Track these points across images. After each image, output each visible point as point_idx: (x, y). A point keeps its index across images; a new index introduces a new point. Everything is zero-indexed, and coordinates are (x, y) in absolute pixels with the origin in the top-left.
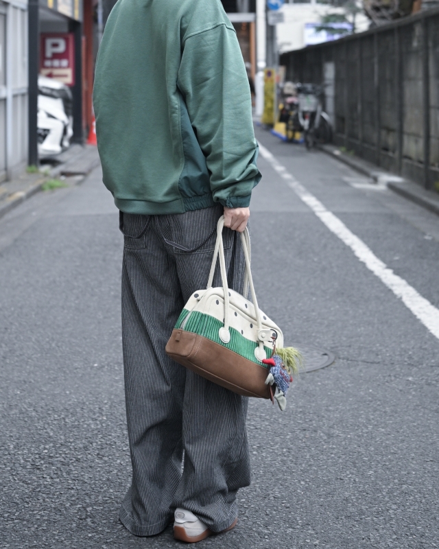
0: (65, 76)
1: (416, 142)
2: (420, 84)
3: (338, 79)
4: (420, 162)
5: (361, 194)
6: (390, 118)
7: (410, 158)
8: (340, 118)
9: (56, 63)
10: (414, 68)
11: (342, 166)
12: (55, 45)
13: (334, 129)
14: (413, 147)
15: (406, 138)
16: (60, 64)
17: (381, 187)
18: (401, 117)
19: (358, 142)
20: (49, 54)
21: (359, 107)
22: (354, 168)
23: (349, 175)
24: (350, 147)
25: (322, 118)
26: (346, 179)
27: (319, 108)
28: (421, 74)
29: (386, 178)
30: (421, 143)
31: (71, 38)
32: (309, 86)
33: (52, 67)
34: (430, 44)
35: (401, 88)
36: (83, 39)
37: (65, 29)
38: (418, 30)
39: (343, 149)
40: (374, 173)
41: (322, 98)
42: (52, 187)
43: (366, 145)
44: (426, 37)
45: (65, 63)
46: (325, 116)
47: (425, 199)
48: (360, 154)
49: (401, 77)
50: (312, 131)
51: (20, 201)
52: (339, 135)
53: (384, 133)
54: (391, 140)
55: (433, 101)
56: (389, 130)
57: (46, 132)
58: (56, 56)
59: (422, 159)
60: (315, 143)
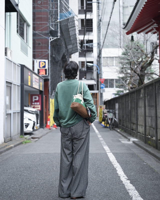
0: (39, 107)
1: (142, 127)
2: (143, 108)
3: (119, 108)
4: (143, 134)
5: (124, 145)
6: (134, 120)
7: (140, 133)
8: (120, 120)
9: (36, 103)
10: (141, 104)
11: (120, 135)
12: (35, 98)
13: (118, 123)
14: (141, 129)
15: (138, 126)
16: (37, 104)
17: (131, 142)
18: (137, 119)
19: (125, 127)
20: (33, 101)
21: (125, 117)
22: (123, 136)
23: (121, 138)
24: (123, 129)
25: (115, 120)
26: (120, 140)
27: (114, 117)
28: (143, 106)
29: (133, 139)
31: (40, 96)
32: (111, 111)
33: (34, 105)
34: (146, 95)
35: (137, 110)
36: (44, 96)
37: (39, 93)
38: (142, 91)
39: (121, 129)
40: (129, 138)
41: (115, 114)
42: (26, 143)
43: (127, 128)
44: (145, 93)
45: (38, 103)
46: (115, 119)
47: (145, 147)
48: (125, 131)
49: (137, 106)
50: (111, 124)
51: (11, 148)
52: (120, 125)
53: (132, 124)
54: (134, 127)
55: (147, 114)
56: (134, 124)
57: (28, 125)
58: (36, 101)
59: (144, 133)
60: (112, 128)
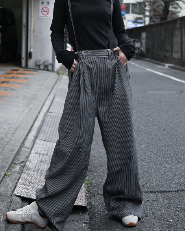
2: (179, 37)
3: (147, 37)
6: (168, 48)
7: (175, 59)
8: (148, 50)
10: (177, 33)
14: (176, 55)
15: (174, 53)
18: (172, 47)
19: (155, 56)
21: (156, 45)
22: (155, 63)
24: (152, 58)
25: (141, 50)
27: (141, 46)
28: (179, 34)
29: (167, 65)
30: (179, 54)
32: (137, 40)
34: (183, 26)
35: (172, 39)
38: (178, 22)
39: (150, 58)
40: (163, 64)
41: (141, 43)
43: (158, 57)
44: (181, 24)
48: (156, 59)
49: (172, 35)
50: (139, 53)
52: (147, 55)
53: (165, 52)
54: (168, 54)
59: (180, 58)
